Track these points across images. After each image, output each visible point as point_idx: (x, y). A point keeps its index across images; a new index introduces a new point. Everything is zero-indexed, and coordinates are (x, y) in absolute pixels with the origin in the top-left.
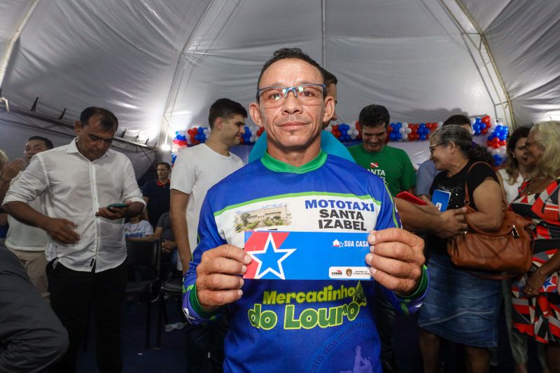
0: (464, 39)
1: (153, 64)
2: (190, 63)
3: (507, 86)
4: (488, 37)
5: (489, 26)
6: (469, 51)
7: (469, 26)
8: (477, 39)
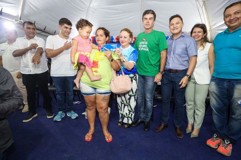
0: (196, 3)
1: (78, 10)
2: (92, 10)
3: (210, 23)
4: (206, 3)
6: (198, 8)
8: (202, 3)
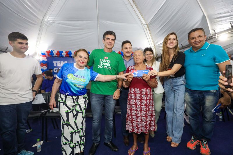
0: (142, 26)
1: (28, 23)
2: (46, 24)
4: (149, 26)
5: (149, 23)
6: (144, 29)
7: (144, 22)
8: (146, 26)
